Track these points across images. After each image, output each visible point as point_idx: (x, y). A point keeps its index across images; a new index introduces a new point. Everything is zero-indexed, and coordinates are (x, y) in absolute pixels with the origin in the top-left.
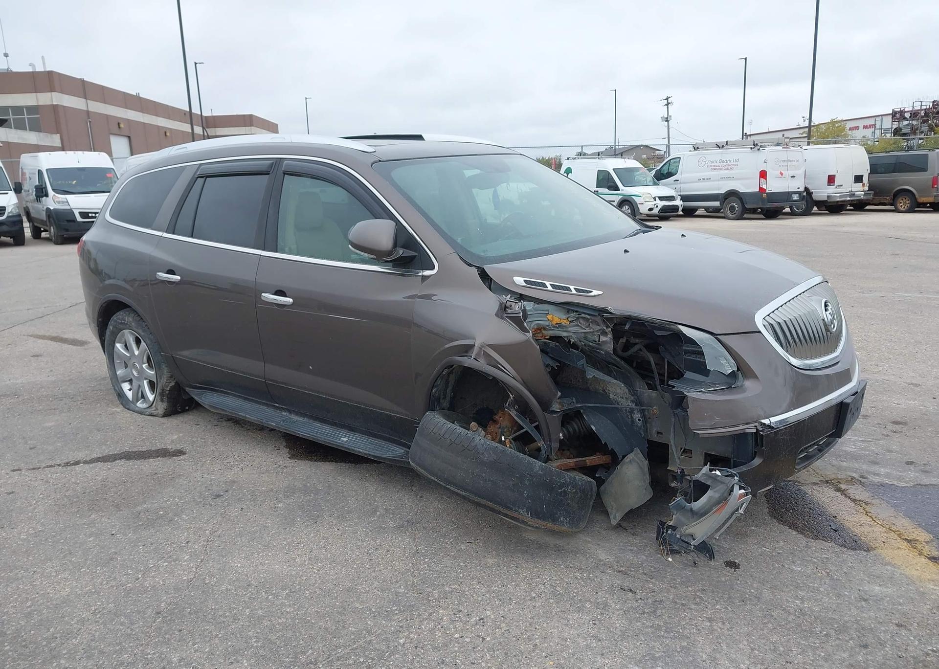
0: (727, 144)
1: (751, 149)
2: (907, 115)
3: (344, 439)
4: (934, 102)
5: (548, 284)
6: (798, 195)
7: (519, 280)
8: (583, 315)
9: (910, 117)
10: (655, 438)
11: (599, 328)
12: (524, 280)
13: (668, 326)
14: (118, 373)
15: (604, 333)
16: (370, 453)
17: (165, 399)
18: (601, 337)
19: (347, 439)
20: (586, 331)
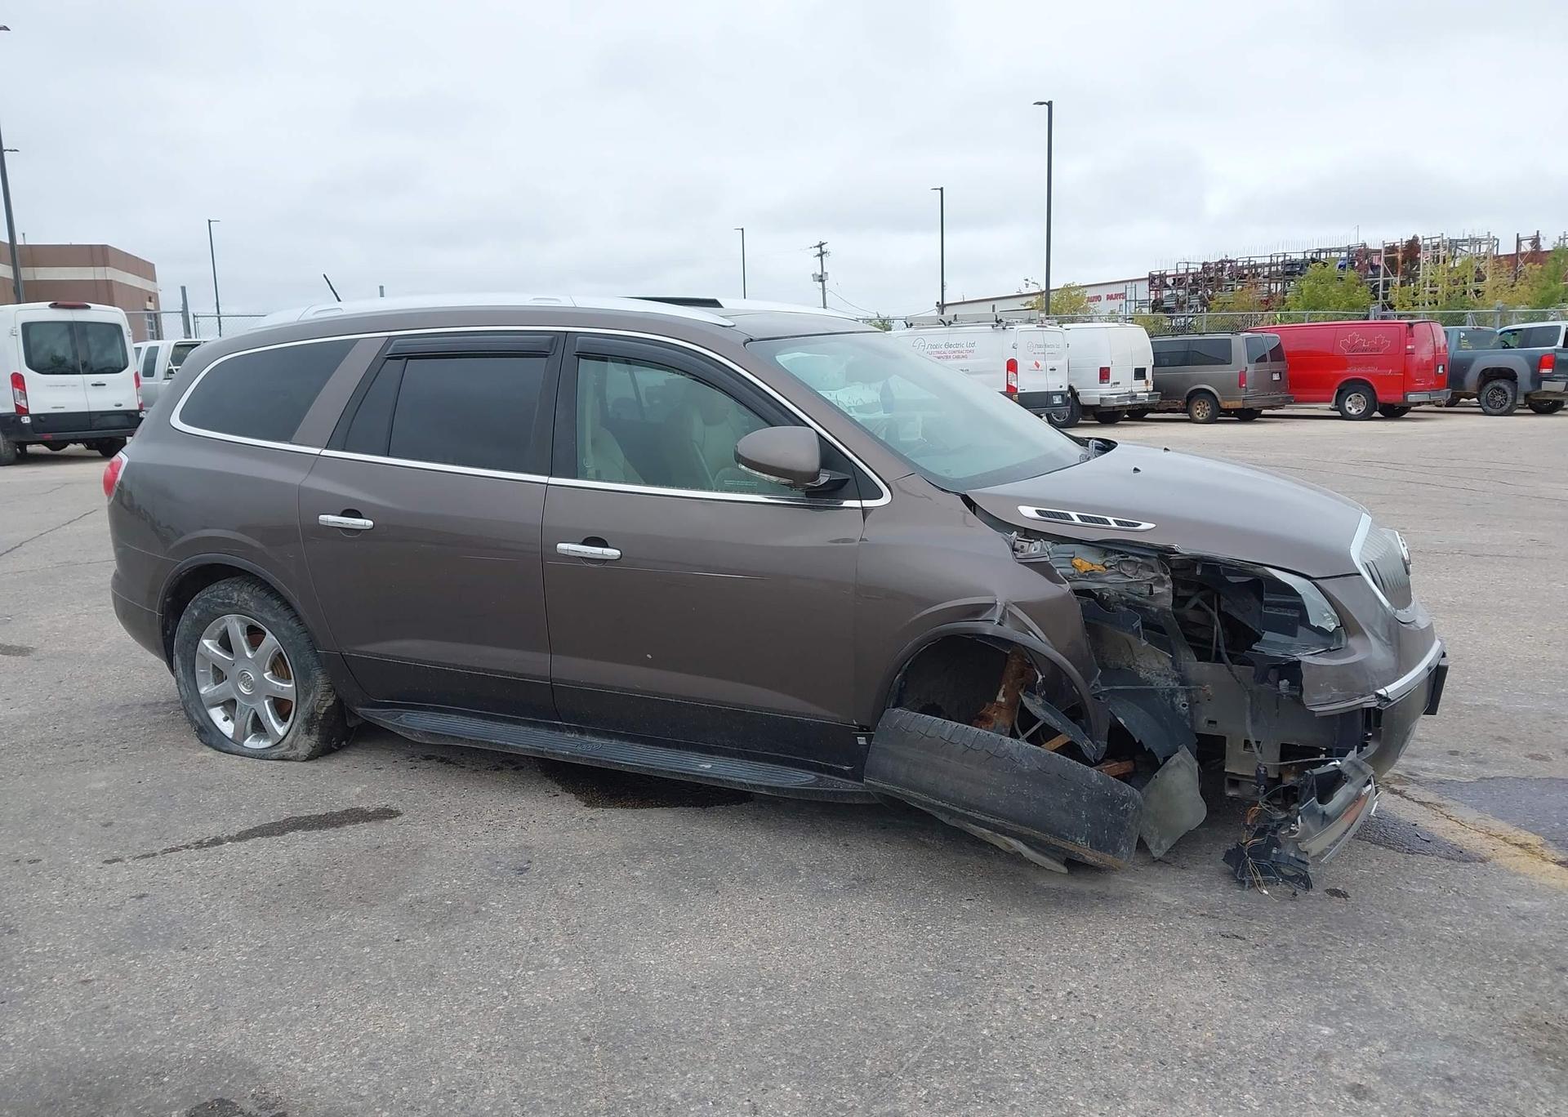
0: (955, 319)
1: (993, 326)
2: (1169, 281)
3: (705, 766)
4: (1204, 264)
5: (1073, 515)
6: (1060, 397)
7: (1029, 512)
8: (1130, 558)
9: (1173, 284)
10: (1204, 728)
11: (1153, 575)
12: (1036, 511)
13: (1252, 570)
14: (202, 691)
15: (1161, 582)
16: (761, 783)
17: (316, 729)
18: (1154, 588)
19: (710, 766)
20: (1131, 580)
